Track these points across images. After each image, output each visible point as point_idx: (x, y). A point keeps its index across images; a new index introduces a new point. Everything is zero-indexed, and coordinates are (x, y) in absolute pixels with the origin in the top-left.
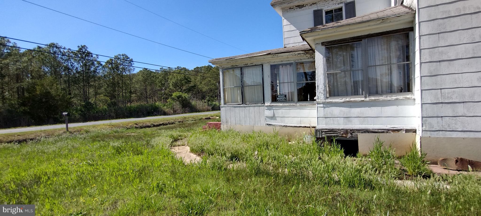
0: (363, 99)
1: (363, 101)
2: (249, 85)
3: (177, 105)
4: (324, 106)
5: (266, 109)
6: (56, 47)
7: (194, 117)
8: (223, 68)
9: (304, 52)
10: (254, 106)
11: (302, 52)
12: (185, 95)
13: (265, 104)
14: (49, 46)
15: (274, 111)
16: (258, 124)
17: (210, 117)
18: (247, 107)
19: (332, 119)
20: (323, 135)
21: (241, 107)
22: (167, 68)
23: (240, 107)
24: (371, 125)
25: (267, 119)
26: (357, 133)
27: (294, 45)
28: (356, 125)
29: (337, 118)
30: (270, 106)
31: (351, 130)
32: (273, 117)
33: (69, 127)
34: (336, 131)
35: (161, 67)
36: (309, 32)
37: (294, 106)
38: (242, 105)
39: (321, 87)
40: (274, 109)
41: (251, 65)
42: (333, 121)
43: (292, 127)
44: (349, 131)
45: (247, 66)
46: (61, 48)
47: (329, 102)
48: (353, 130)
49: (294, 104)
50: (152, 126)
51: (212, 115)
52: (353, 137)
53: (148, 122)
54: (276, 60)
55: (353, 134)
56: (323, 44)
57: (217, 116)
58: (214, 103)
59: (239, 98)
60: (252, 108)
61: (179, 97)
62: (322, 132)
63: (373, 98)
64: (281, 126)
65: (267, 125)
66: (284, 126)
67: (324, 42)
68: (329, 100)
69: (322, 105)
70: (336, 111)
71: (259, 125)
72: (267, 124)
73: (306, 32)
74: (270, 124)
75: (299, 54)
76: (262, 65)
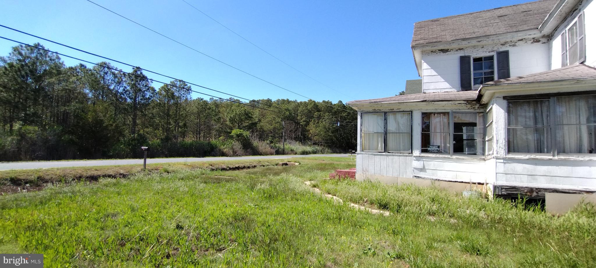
0: (551, 157)
1: (551, 159)
2: (394, 132)
3: (237, 145)
4: (504, 161)
5: (414, 160)
6: (108, 68)
7: (269, 161)
8: (362, 111)
9: (465, 102)
10: (400, 156)
11: (464, 102)
12: (246, 133)
13: (414, 154)
14: (99, 66)
15: (424, 162)
16: (403, 176)
17: (288, 163)
18: (390, 155)
19: (514, 176)
20: (503, 192)
21: (383, 155)
22: (218, 99)
23: (381, 155)
24: (560, 184)
25: (415, 170)
26: (543, 193)
27: (435, 91)
28: (541, 183)
29: (519, 175)
30: (419, 156)
31: (537, 189)
32: (423, 169)
33: (147, 163)
34: (519, 189)
35: (211, 97)
36: (494, 85)
37: (450, 158)
38: (384, 153)
39: (502, 142)
40: (424, 160)
41: (398, 110)
42: (515, 178)
43: (445, 181)
44: (534, 189)
45: (393, 112)
46: (113, 69)
47: (511, 158)
48: (539, 189)
49: (449, 156)
50: (227, 169)
51: (290, 161)
52: (539, 196)
53: (223, 163)
54: (429, 108)
55: (540, 193)
56: (505, 98)
57: (295, 162)
58: (277, 145)
59: (379, 146)
60: (396, 157)
61: (238, 136)
62: (502, 189)
63: (562, 157)
64: (432, 179)
65: (415, 178)
66: (436, 180)
67: (506, 96)
68: (511, 156)
69: (502, 161)
70: (519, 167)
71: (405, 176)
72: (415, 176)
73: (490, 85)
74: (418, 177)
75: (459, 104)
76: (412, 112)
